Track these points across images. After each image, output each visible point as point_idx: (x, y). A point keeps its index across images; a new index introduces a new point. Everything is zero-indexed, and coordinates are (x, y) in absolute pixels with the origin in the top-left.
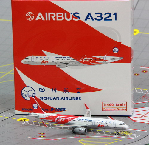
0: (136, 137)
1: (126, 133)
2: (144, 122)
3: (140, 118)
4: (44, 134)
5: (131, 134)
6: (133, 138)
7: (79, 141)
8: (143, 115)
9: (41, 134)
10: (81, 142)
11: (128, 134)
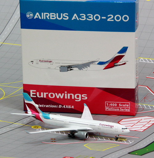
0: (131, 143)
1: (122, 139)
2: (135, 130)
3: (132, 126)
4: (54, 139)
5: (126, 140)
6: (128, 143)
7: (84, 145)
8: (134, 124)
9: (52, 139)
10: (87, 147)
11: (124, 140)
